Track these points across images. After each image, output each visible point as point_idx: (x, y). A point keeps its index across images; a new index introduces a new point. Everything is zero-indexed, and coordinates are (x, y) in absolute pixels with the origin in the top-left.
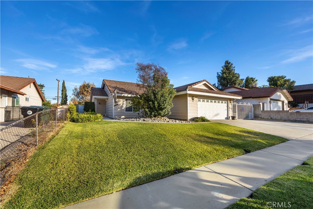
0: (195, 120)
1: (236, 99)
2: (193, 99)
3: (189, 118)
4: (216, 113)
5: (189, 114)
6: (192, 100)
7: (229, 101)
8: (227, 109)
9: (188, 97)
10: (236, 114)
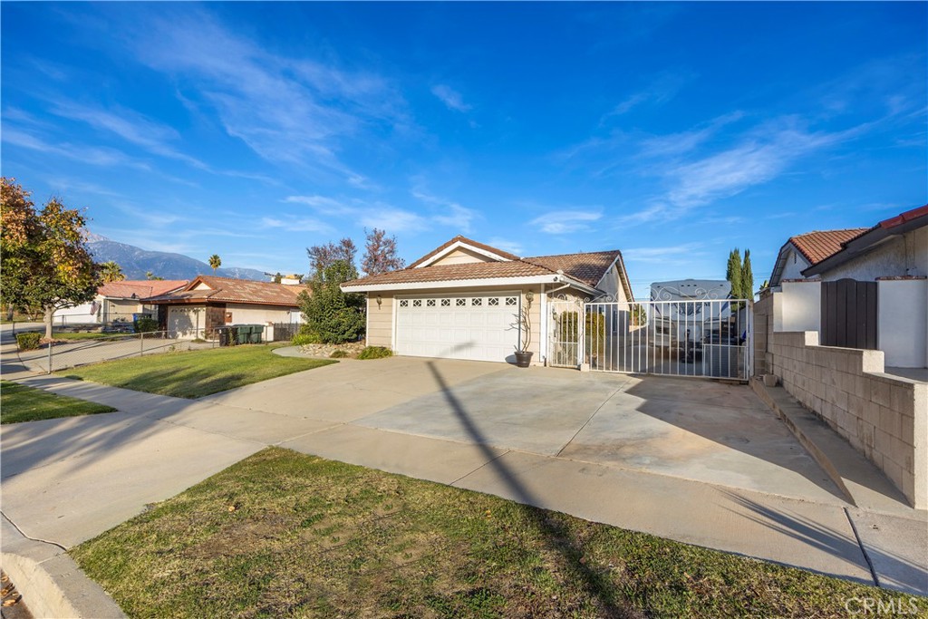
2: (380, 303)
5: (369, 340)
7: (523, 296)
8: (516, 326)
9: (368, 300)
10: (576, 346)
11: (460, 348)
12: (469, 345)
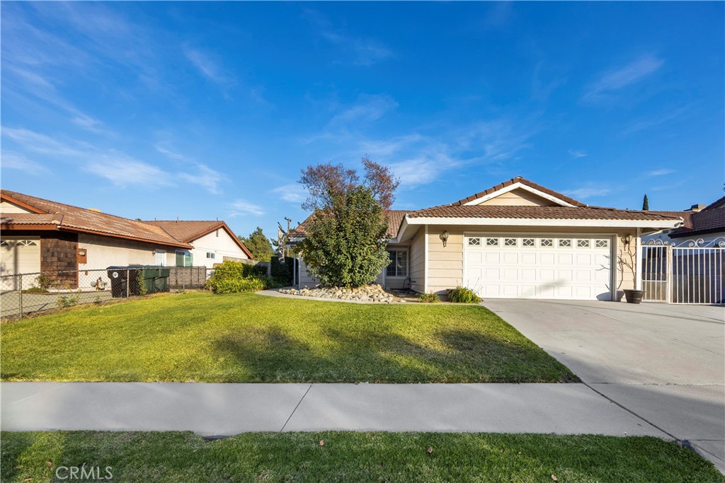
0: (453, 296)
1: (660, 229)
2: (444, 240)
3: (428, 290)
4: (548, 277)
5: (427, 282)
6: (441, 241)
7: (619, 240)
8: (609, 267)
9: (427, 236)
10: (664, 284)
11: (548, 286)
12: (558, 284)
